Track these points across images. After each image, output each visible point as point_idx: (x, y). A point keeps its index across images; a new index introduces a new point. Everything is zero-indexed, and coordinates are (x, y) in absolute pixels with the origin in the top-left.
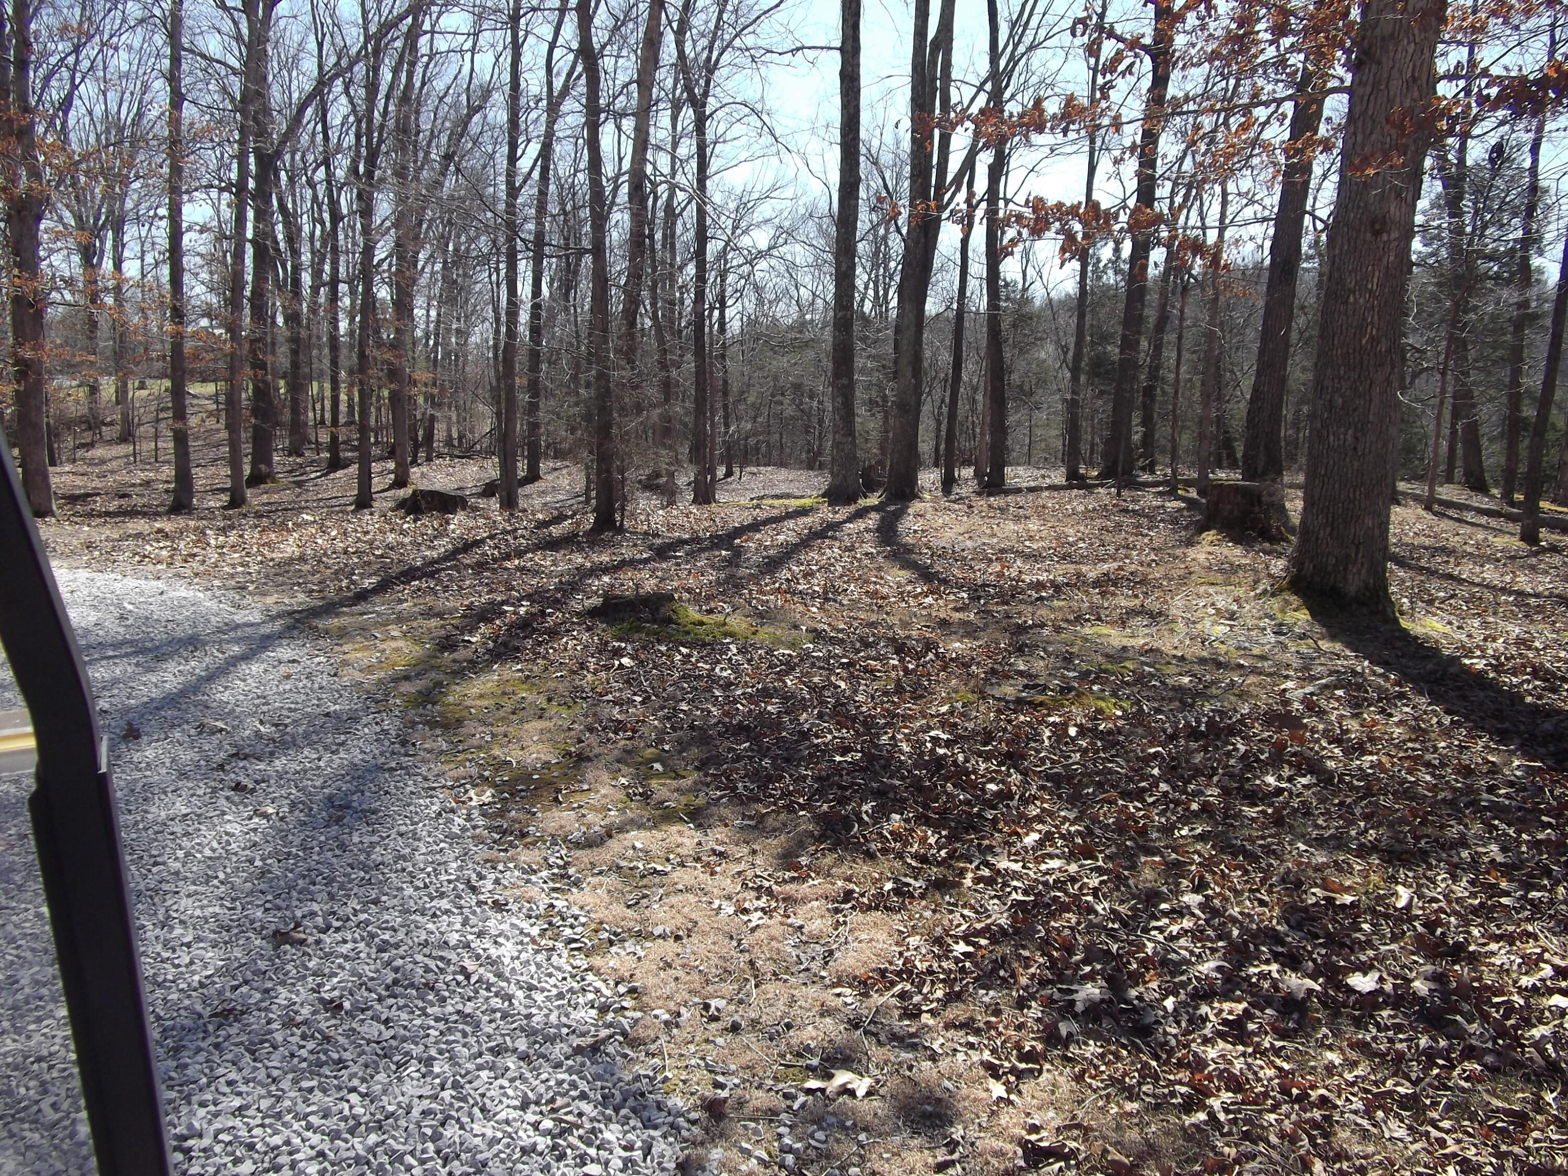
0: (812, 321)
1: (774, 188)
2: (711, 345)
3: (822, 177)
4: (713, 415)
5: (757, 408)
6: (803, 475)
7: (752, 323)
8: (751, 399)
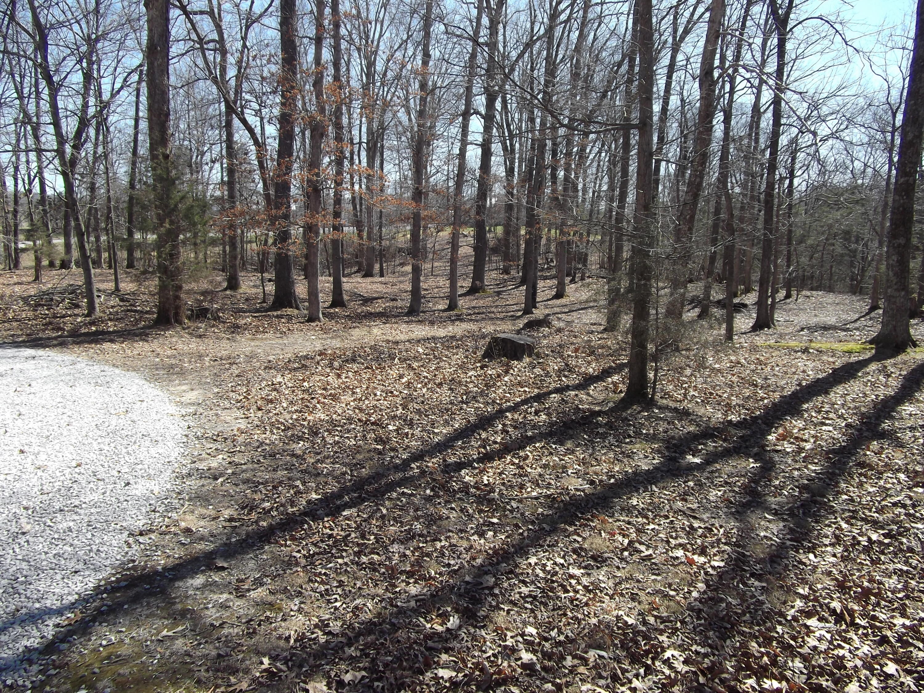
0: (863, 184)
1: (839, 89)
2: (779, 205)
3: (883, 75)
4: (776, 258)
5: (814, 248)
6: (847, 298)
7: (813, 188)
8: (810, 242)
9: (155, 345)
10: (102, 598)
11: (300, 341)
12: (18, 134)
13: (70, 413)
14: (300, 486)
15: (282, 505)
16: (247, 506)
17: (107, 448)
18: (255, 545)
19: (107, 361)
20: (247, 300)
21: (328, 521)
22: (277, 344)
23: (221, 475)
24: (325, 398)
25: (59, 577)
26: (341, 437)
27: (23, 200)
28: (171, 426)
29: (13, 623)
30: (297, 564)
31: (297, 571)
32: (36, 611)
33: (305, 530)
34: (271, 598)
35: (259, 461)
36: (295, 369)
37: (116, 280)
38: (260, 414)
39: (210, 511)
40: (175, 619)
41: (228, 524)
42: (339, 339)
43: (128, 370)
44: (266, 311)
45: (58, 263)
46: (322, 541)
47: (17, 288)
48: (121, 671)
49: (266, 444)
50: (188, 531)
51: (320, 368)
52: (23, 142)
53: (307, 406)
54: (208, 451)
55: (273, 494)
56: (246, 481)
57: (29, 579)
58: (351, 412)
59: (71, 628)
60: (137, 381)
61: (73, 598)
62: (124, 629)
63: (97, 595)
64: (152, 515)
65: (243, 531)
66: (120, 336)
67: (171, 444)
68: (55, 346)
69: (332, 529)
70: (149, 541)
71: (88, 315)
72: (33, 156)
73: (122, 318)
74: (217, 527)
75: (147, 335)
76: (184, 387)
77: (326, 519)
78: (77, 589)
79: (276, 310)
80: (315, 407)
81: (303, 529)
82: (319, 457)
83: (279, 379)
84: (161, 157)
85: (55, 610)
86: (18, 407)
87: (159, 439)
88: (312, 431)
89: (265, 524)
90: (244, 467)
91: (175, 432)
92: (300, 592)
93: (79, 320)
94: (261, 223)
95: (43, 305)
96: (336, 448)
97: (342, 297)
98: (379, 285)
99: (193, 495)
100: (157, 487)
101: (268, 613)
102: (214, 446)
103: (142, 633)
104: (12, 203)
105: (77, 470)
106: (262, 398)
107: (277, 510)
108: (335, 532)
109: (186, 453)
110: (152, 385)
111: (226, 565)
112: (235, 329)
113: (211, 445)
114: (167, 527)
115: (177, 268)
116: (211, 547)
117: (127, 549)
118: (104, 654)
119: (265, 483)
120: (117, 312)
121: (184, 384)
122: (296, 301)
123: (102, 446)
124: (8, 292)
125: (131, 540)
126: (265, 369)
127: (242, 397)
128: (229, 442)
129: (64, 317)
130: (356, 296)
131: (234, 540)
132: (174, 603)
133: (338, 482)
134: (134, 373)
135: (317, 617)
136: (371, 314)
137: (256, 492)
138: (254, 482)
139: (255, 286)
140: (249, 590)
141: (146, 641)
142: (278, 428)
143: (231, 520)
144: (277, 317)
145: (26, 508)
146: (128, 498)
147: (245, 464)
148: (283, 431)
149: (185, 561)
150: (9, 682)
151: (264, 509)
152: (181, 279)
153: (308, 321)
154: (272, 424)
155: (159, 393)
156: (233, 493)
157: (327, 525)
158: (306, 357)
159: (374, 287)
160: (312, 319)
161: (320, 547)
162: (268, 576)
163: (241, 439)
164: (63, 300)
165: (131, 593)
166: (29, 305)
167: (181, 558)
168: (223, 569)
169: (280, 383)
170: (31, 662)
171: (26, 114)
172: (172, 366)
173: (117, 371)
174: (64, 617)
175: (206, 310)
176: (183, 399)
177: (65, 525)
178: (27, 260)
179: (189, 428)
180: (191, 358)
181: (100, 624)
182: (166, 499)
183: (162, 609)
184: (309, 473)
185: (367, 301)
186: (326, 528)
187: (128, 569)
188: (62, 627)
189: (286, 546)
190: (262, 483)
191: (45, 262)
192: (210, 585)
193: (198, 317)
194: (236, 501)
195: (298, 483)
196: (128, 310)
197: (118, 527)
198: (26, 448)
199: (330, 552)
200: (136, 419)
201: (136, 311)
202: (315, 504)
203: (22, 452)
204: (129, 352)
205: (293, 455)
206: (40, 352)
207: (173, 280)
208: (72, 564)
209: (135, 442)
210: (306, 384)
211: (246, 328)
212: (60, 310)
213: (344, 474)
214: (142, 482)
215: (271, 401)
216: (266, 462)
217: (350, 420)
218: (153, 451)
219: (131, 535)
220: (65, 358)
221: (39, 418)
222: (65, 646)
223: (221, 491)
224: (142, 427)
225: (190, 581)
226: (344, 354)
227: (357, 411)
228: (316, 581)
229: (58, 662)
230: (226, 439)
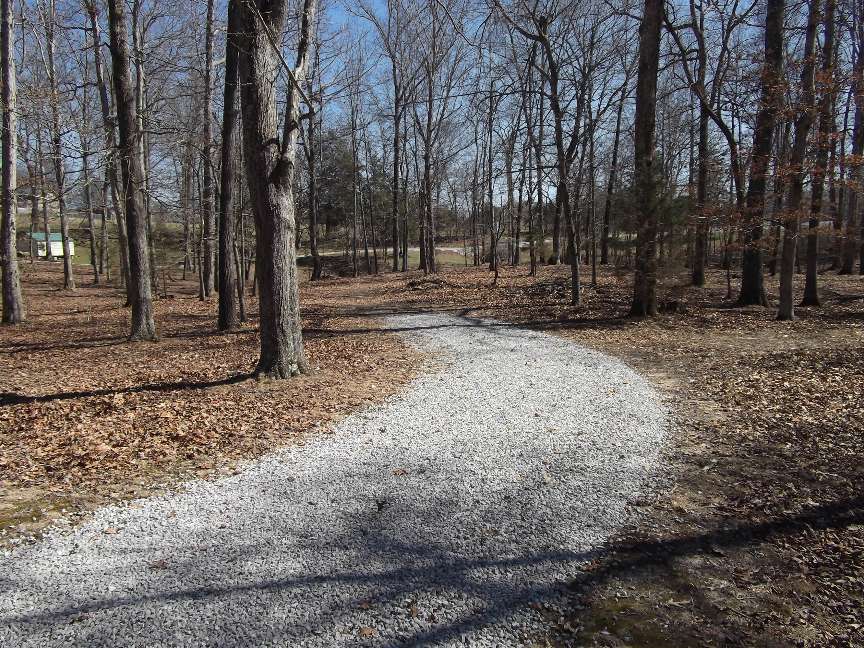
9: (630, 334)
10: (612, 555)
11: (771, 338)
12: (524, 156)
13: (568, 388)
14: (793, 489)
15: (775, 505)
16: (737, 498)
17: (601, 422)
18: (749, 540)
19: (591, 345)
20: (711, 295)
21: (831, 533)
22: (747, 340)
23: (707, 463)
24: (811, 401)
25: (576, 527)
26: (836, 444)
27: (525, 209)
28: (654, 410)
29: (545, 557)
30: (799, 570)
31: (800, 577)
32: (561, 552)
33: (804, 536)
34: (775, 598)
35: (743, 455)
36: (772, 368)
37: (594, 275)
38: (738, 408)
39: (699, 495)
40: (679, 591)
41: (718, 512)
42: (815, 340)
43: (610, 355)
44: (732, 306)
45: (547, 259)
46: (827, 553)
47: (519, 280)
48: (637, 625)
49: (750, 440)
50: (680, 511)
51: (800, 369)
52: (528, 162)
53: (791, 407)
54: (692, 438)
55: (764, 492)
56: (733, 474)
57: (553, 523)
58: (844, 420)
59: (588, 573)
60: (619, 365)
61: (589, 548)
62: (634, 588)
63: (608, 550)
64: (646, 489)
65: (736, 523)
66: (600, 324)
67: (656, 426)
68: (549, 329)
69: (836, 542)
70: (646, 513)
71: (573, 304)
72: (535, 173)
73: (600, 308)
74: (710, 512)
75: (622, 324)
76: (661, 375)
77: (828, 530)
78: (591, 541)
79: (742, 306)
80: (800, 409)
81: (802, 535)
82: (812, 462)
83: (755, 376)
84: (645, 165)
85: (576, 555)
86: (529, 378)
87: (645, 420)
88: (801, 434)
89: (758, 520)
90: (729, 459)
91: (658, 416)
92: (807, 600)
93: (566, 308)
94: (735, 221)
95: (538, 295)
96: (831, 456)
97: (816, 296)
98: (859, 284)
99: (682, 478)
100: (647, 463)
101: (775, 613)
102: (697, 434)
103: (650, 595)
104: (516, 211)
105: (579, 437)
106: (740, 393)
107: (770, 509)
108: (841, 546)
109: (671, 437)
110: (632, 370)
111: (722, 552)
112: (703, 323)
113: (693, 433)
114: (660, 502)
115: (653, 264)
116: (704, 531)
117: (627, 516)
118: (620, 605)
119: (754, 479)
120: (595, 302)
121: (661, 372)
122: (763, 298)
123: (597, 420)
124: (512, 283)
125: (630, 508)
126: (739, 364)
127: (718, 390)
128: (710, 432)
129: (553, 305)
130: (831, 294)
131: (726, 529)
132: (677, 576)
133: (839, 493)
134: (615, 358)
135: (832, 633)
136: (851, 314)
137: (744, 486)
138: (741, 476)
139: (719, 282)
140: (749, 583)
141: (655, 604)
142: (761, 426)
143: (721, 508)
144: (744, 313)
145: (545, 463)
146: (624, 470)
147: (729, 456)
148: (766, 428)
149: (682, 539)
150: (546, 605)
151: (755, 505)
152: (655, 275)
153: (778, 319)
154: (754, 421)
155: (639, 377)
156: (721, 483)
157: (831, 537)
158: (782, 356)
159: (854, 285)
160: (782, 317)
161: (825, 559)
162: (768, 574)
163: (722, 431)
164: (553, 291)
165: (637, 556)
166: (528, 294)
167: (677, 535)
168: (719, 555)
169: (757, 380)
170: (561, 594)
171: (532, 139)
172: (648, 354)
173: (601, 355)
174: (583, 563)
175: (676, 304)
176: (661, 386)
177: (574, 483)
178: (525, 257)
179: (670, 413)
180: (664, 348)
181: (614, 577)
182: (657, 476)
183: (666, 579)
184: (803, 477)
185: (845, 300)
186: (829, 539)
187: (631, 534)
188: (583, 571)
189: (784, 547)
190: (750, 479)
191: (538, 259)
192: (709, 568)
193: (667, 310)
194: (725, 491)
195: (791, 485)
196: (604, 301)
197: (618, 493)
198: (539, 413)
199: (837, 567)
200: (622, 399)
201: (610, 302)
202: (813, 511)
203: (536, 415)
204: (608, 338)
205: (781, 455)
206: (539, 334)
207: (648, 276)
208: (585, 519)
209: (624, 420)
210: (786, 384)
211: (713, 322)
212: (550, 298)
213: (845, 485)
214: (634, 457)
215: (750, 398)
216: (752, 458)
217: (844, 427)
218: (640, 430)
219: (629, 503)
220: (558, 340)
221: (546, 389)
222: (586, 588)
223: (709, 479)
224: (628, 407)
225: (689, 560)
226: (827, 356)
227: (852, 419)
228: (825, 594)
229: (583, 600)
230: (707, 429)
